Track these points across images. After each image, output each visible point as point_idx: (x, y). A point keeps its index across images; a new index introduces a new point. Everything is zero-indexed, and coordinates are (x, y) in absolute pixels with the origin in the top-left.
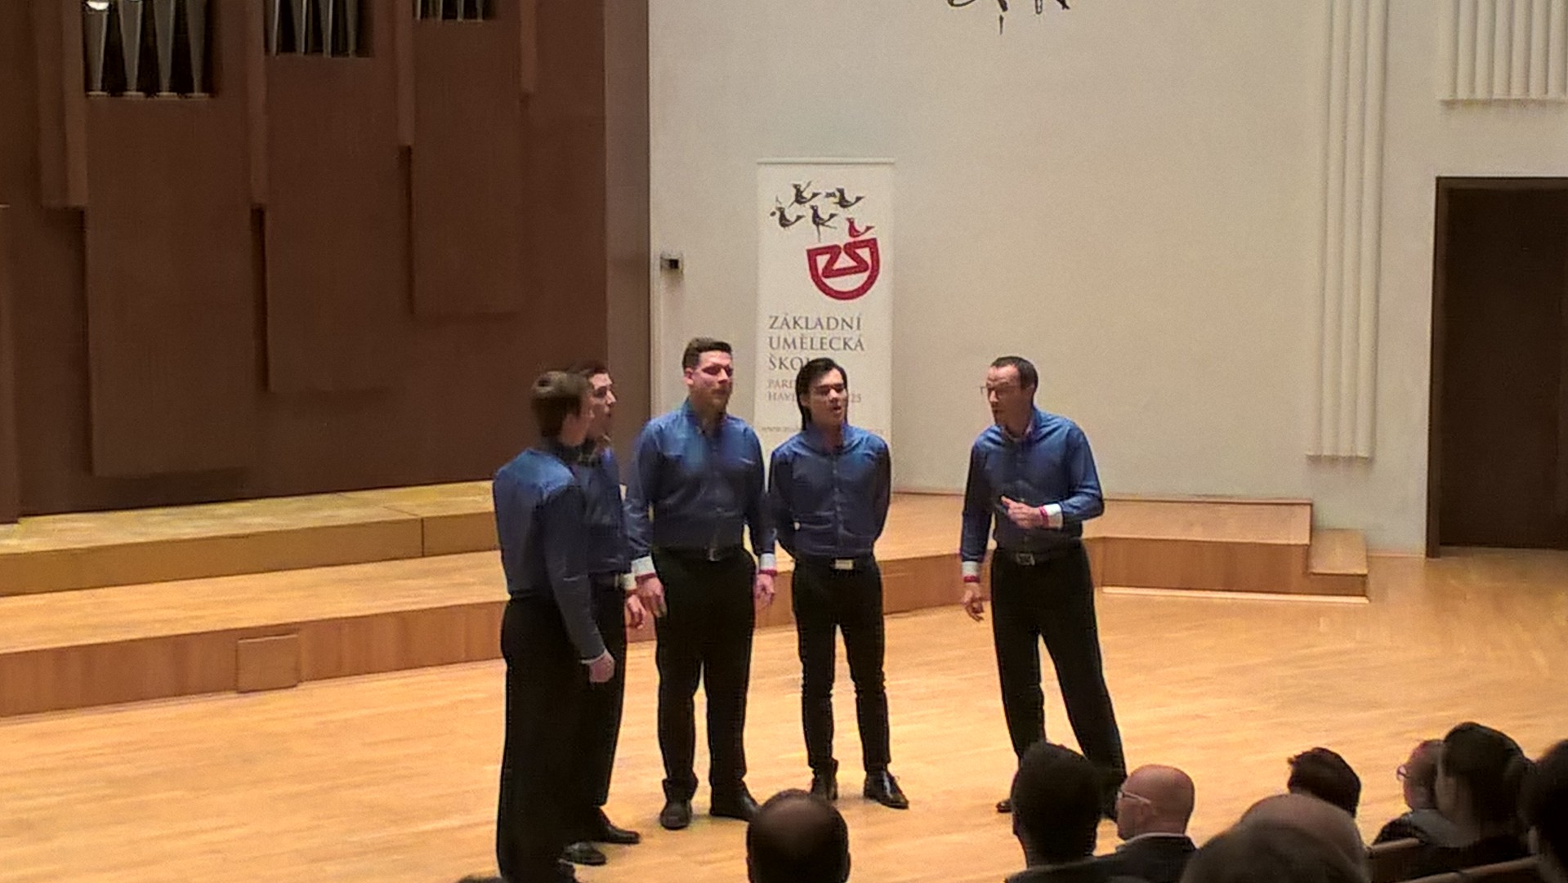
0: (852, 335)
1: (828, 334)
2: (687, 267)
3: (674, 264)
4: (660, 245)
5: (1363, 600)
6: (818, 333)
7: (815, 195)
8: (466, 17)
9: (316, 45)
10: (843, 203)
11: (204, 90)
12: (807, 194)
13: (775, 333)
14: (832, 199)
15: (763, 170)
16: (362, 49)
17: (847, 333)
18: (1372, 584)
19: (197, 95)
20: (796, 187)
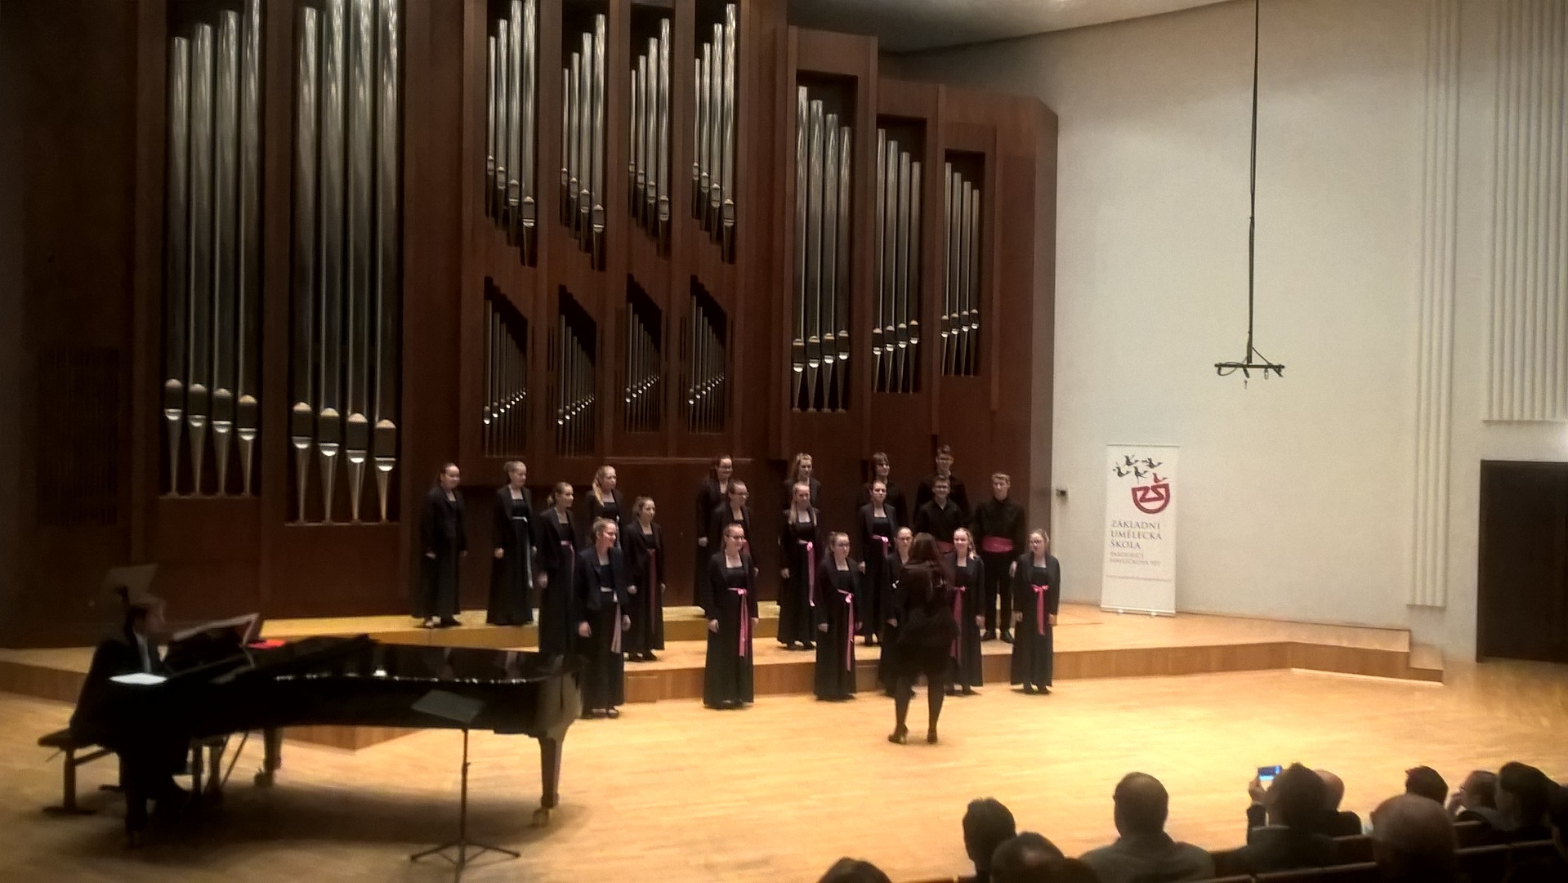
0: (1155, 531)
1: (1141, 530)
2: (1070, 494)
3: (1063, 493)
4: (1056, 484)
5: (1440, 684)
6: (1137, 530)
7: (1136, 461)
8: (965, 374)
9: (894, 388)
10: (1151, 465)
11: (843, 408)
12: (1132, 461)
13: (1114, 529)
14: (1146, 464)
15: (1110, 449)
16: (917, 389)
17: (1151, 530)
18: (1445, 676)
19: (840, 410)
20: (1127, 458)
